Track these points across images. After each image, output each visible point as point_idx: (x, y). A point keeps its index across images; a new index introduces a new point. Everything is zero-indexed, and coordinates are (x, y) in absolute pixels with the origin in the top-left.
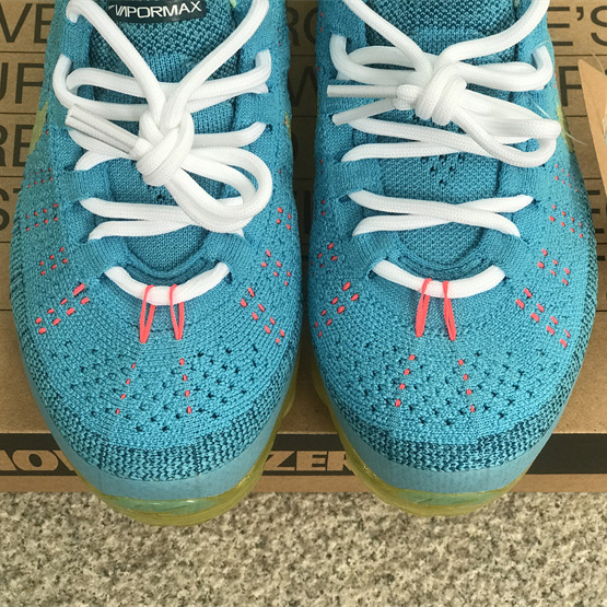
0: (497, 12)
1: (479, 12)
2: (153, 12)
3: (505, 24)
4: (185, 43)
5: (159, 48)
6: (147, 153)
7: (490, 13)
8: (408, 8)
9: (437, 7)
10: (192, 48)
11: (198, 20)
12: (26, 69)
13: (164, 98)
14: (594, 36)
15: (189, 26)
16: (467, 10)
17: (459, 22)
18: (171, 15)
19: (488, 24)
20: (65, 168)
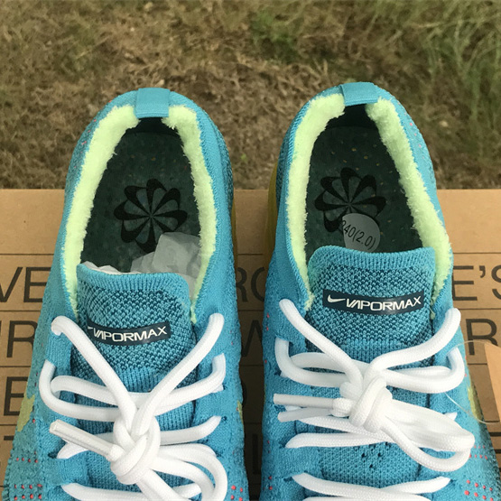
0: (416, 326)
1: (401, 328)
2: (125, 337)
3: (423, 334)
4: (153, 359)
5: (130, 365)
6: (119, 459)
7: (410, 328)
8: (341, 324)
9: (365, 324)
10: (159, 362)
11: (163, 341)
12: (16, 327)
13: (134, 408)
14: (495, 291)
15: (156, 347)
16: (391, 327)
17: (384, 336)
18: (141, 339)
19: (409, 336)
20: (49, 455)
